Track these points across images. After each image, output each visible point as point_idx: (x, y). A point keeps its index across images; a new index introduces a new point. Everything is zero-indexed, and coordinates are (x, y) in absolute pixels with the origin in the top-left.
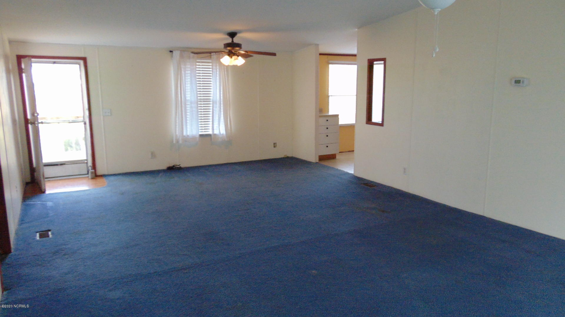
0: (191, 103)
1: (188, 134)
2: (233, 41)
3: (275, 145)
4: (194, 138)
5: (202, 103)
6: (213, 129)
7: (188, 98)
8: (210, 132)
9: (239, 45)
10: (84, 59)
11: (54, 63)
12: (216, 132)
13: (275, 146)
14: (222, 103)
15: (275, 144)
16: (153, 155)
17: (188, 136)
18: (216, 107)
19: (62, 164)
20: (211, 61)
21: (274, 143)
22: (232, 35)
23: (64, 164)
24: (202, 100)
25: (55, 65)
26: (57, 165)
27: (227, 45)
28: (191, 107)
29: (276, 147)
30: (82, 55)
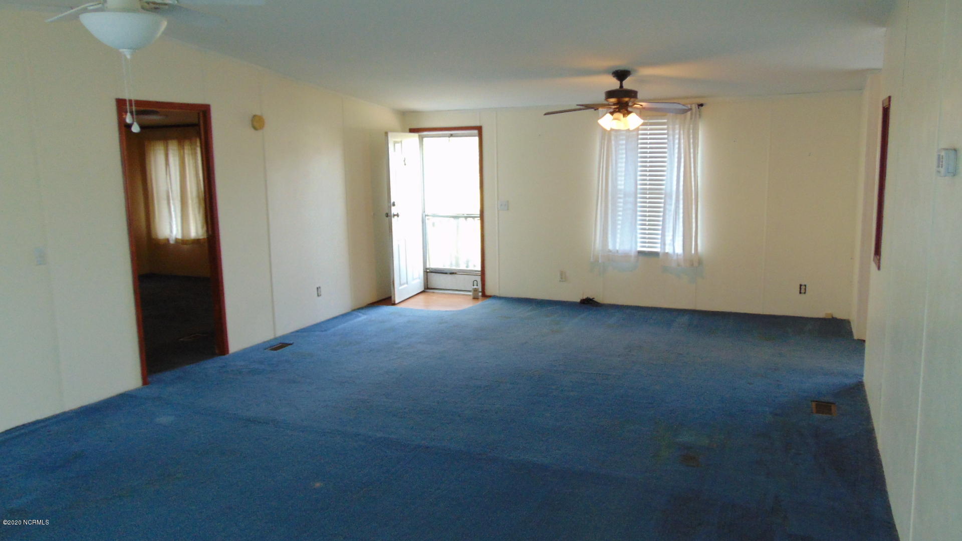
0: (625, 195)
1: (617, 248)
2: (621, 86)
3: (802, 289)
4: (626, 256)
5: (648, 196)
6: (664, 244)
7: (621, 187)
8: (658, 250)
9: (632, 94)
10: (479, 129)
11: (451, 135)
12: (669, 249)
13: (803, 291)
14: (681, 197)
15: (803, 287)
16: (563, 277)
17: (617, 251)
18: (671, 205)
19: (452, 273)
20: (665, 121)
21: (801, 285)
22: (621, 75)
23: (455, 273)
24: (648, 192)
25: (451, 138)
26: (446, 273)
27: (610, 94)
28: (625, 203)
29: (805, 293)
30: (477, 124)
